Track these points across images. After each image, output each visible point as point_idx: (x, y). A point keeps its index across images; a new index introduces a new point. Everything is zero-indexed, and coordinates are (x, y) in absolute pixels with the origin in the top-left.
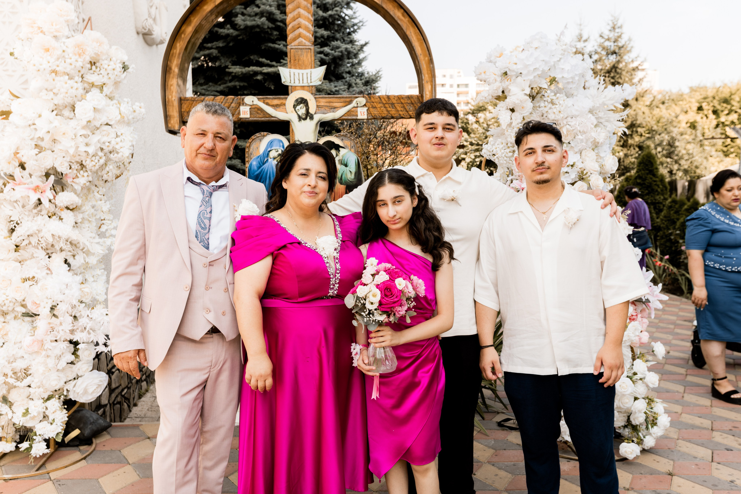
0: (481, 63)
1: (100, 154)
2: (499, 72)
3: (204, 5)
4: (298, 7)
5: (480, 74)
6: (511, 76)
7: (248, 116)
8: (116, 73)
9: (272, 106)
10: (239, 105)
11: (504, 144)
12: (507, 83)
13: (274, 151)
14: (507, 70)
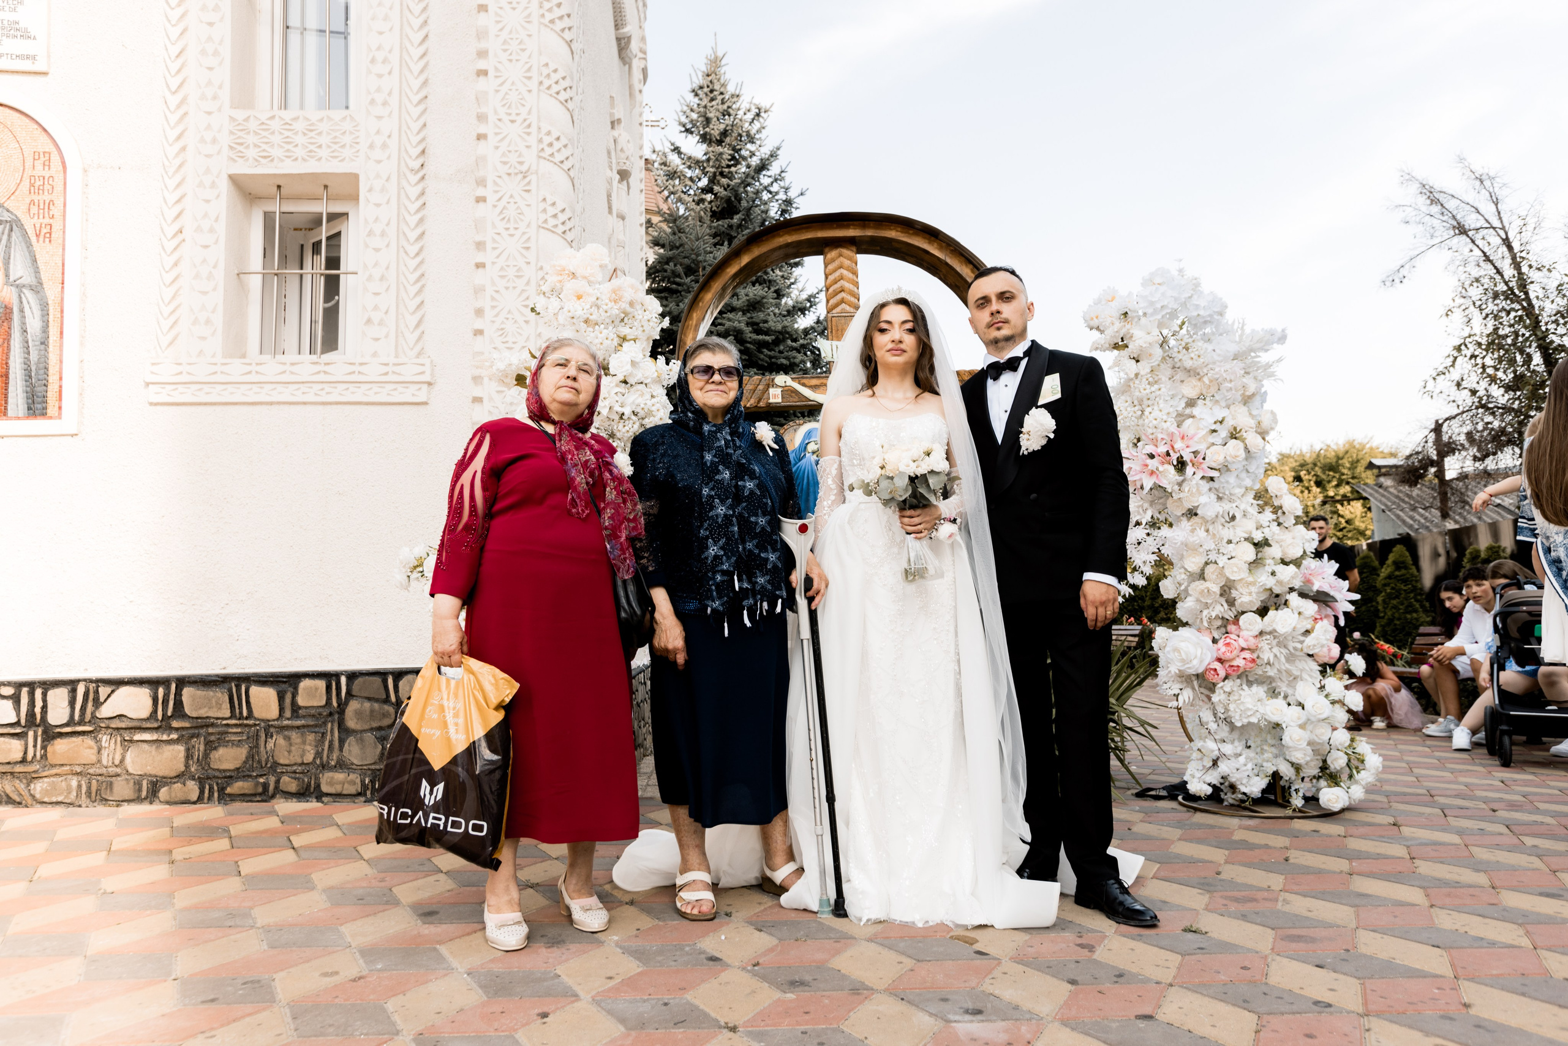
0: (1090, 306)
1: (634, 418)
2: (1116, 314)
3: (727, 268)
4: (841, 267)
5: (1092, 319)
6: (1133, 318)
7: (779, 400)
8: (651, 324)
9: (811, 387)
10: (768, 386)
11: (1130, 402)
12: (1128, 326)
13: (813, 443)
14: (1126, 310)
